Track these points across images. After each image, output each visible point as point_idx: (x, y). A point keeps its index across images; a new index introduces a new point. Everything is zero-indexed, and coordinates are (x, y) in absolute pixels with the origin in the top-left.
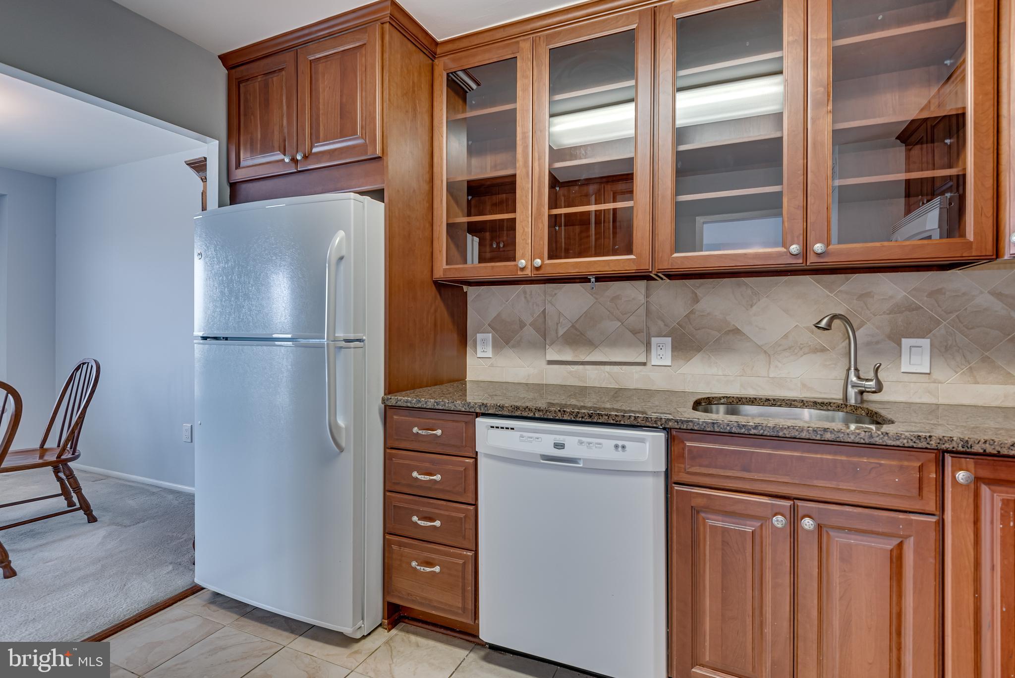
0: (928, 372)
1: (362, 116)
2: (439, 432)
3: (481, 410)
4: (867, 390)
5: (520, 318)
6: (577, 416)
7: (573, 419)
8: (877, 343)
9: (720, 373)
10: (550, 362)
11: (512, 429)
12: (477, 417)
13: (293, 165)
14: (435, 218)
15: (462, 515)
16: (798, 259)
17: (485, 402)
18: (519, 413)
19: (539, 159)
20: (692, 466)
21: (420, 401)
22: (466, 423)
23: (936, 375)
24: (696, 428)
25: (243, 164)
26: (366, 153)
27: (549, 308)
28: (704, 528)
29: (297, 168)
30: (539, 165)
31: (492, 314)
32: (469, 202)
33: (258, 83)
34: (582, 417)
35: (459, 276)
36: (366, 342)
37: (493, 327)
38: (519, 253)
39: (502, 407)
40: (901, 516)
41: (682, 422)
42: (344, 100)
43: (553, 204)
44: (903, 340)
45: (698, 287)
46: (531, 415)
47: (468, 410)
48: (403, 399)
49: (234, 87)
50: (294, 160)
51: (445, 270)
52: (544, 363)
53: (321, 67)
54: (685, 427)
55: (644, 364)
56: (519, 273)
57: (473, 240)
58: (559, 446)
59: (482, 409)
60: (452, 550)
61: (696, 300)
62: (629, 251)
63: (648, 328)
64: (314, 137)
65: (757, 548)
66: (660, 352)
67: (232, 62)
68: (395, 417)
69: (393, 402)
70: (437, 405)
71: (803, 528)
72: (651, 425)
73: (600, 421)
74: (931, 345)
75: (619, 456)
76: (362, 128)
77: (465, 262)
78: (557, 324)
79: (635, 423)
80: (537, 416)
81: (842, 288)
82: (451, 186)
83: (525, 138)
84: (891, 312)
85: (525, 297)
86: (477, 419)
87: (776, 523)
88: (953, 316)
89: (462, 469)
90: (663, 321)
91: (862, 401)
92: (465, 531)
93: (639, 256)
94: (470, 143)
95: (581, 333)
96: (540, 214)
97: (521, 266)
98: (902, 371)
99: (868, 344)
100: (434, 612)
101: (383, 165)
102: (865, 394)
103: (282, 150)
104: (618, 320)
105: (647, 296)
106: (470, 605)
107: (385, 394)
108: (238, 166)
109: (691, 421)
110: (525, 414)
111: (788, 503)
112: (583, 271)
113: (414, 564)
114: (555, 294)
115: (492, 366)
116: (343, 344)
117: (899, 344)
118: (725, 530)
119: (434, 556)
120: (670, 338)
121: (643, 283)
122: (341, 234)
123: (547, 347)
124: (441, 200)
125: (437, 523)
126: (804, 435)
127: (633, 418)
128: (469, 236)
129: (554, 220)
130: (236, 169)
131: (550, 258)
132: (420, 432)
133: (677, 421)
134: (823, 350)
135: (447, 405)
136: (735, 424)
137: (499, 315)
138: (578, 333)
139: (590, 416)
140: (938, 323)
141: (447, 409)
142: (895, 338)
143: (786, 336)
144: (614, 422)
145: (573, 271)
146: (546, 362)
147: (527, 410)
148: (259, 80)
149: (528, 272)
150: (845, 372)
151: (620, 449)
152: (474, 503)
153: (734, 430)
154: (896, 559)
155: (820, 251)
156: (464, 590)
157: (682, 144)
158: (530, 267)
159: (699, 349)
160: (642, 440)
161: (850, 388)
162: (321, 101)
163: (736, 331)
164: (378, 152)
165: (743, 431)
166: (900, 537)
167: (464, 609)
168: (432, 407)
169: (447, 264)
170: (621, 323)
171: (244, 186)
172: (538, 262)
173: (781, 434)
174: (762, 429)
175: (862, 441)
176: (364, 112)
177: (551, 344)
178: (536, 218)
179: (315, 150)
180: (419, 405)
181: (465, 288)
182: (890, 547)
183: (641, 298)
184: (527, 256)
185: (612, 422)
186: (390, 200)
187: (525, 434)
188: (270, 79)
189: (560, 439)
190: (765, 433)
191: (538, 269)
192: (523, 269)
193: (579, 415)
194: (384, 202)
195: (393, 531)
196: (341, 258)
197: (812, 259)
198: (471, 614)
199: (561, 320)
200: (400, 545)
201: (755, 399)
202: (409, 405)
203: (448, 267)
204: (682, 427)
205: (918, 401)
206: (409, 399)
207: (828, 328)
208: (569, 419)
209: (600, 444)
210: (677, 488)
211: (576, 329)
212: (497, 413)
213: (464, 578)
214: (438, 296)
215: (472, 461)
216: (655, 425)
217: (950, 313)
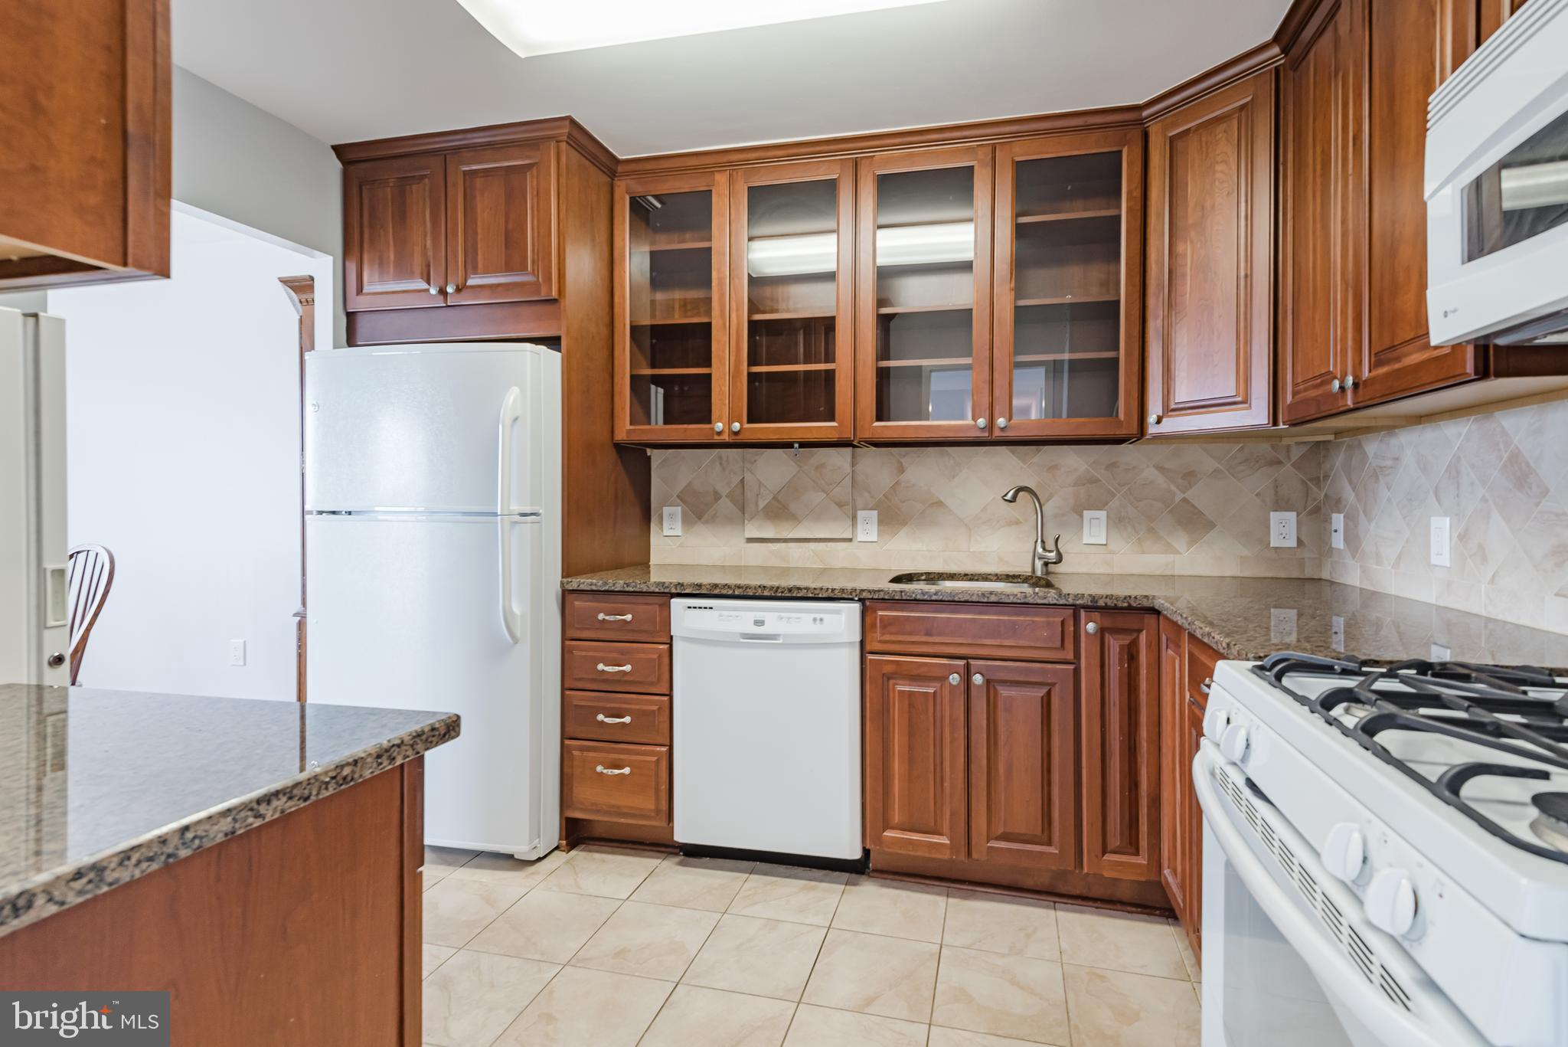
0: (1105, 543)
1: (533, 250)
2: (629, 617)
3: (676, 589)
4: (1050, 561)
5: (714, 489)
6: (776, 591)
7: (773, 594)
8: (1063, 515)
9: (925, 549)
10: (750, 540)
11: (711, 608)
12: (671, 598)
13: (442, 297)
14: (616, 369)
15: (655, 708)
16: (985, 432)
17: (681, 582)
18: (718, 590)
19: (737, 310)
20: (883, 634)
21: (606, 583)
22: (660, 605)
23: (1112, 546)
24: (886, 597)
25: (367, 289)
26: (538, 292)
27: (748, 477)
28: (894, 693)
29: (446, 300)
30: (738, 317)
31: (682, 484)
32: (653, 346)
33: (389, 189)
34: (782, 592)
35: (645, 439)
36: (543, 515)
37: (682, 498)
38: (715, 412)
39: (700, 586)
40: (1050, 666)
41: (875, 591)
42: (510, 227)
43: (753, 360)
44: (1085, 512)
45: (904, 456)
46: (730, 592)
47: (662, 590)
48: (585, 582)
49: (355, 190)
50: (443, 292)
51: (629, 431)
52: (743, 541)
53: (479, 182)
54: (876, 597)
55: (850, 540)
56: (716, 437)
57: (657, 392)
58: (759, 623)
59: (678, 589)
60: (644, 748)
61: (901, 470)
62: (832, 419)
63: (853, 500)
64: (469, 267)
65: (938, 708)
66: (866, 526)
67: (351, 156)
68: (577, 603)
69: (574, 585)
70: (627, 586)
71: (974, 684)
72: (846, 597)
73: (799, 595)
74: (1108, 517)
75: (816, 629)
76: (533, 262)
77: (649, 423)
78: (757, 495)
79: (832, 595)
80: (736, 593)
81: (1035, 460)
82: (635, 330)
83: (721, 284)
84: (1075, 484)
85: (721, 464)
86: (672, 600)
87: (951, 681)
88: (1125, 489)
89: (655, 656)
90: (869, 492)
91: (1048, 573)
92: (658, 725)
93: (841, 423)
94: (654, 274)
95: (784, 506)
96: (738, 371)
97: (717, 430)
98: (1084, 542)
99: (1056, 516)
100: (622, 820)
101: (559, 308)
102: (1050, 565)
103: (425, 278)
104: (824, 491)
105: (853, 465)
106: (664, 806)
107: (562, 578)
108: (360, 290)
109: (882, 591)
110: (724, 592)
111: (962, 663)
112: (785, 437)
113: (599, 769)
114: (755, 461)
115: (681, 545)
116: (518, 518)
117: (1082, 516)
118: (911, 693)
119: (622, 757)
120: (876, 512)
121: (848, 451)
122: (514, 391)
123: (746, 522)
124: (624, 349)
125: (627, 719)
126: (975, 598)
127: (830, 591)
128: (653, 387)
129: (752, 377)
130: (357, 294)
131: (749, 421)
132: (607, 618)
133: (870, 591)
134: (1017, 523)
135: (638, 586)
136: (920, 592)
137: (689, 484)
138: (781, 506)
139: (790, 590)
140: (1114, 495)
141: (638, 590)
142: (1079, 510)
143: (984, 509)
144: (813, 595)
145: (774, 438)
146: (745, 540)
147: (726, 587)
148: (391, 184)
149: (726, 437)
150: (1033, 544)
151: (818, 622)
152: (668, 693)
153: (918, 597)
154: (1046, 702)
155: (1002, 426)
156: (657, 790)
157: (886, 307)
158: (727, 431)
159: (904, 523)
160: (838, 612)
161: (1037, 561)
162: (479, 223)
163: (940, 504)
164: (554, 294)
165: (926, 597)
166: (1048, 684)
167: (658, 811)
168: (622, 589)
169: (631, 424)
170: (825, 495)
171: (367, 317)
172: (736, 426)
173: (956, 599)
174: (941, 595)
175: (1019, 601)
176: (536, 244)
177: (751, 518)
178: (734, 375)
179: (470, 282)
180: (606, 588)
181: (649, 452)
182: (1042, 695)
183: (848, 468)
184: (724, 418)
185: (811, 595)
186: (568, 351)
187: (724, 613)
188: (408, 187)
189: (759, 616)
190: (944, 599)
191: (736, 433)
192: (719, 433)
193: (779, 590)
194: (560, 351)
195: (573, 735)
196: (516, 419)
197: (997, 433)
198: (664, 816)
199: (762, 490)
200: (582, 749)
201: (955, 574)
202: (594, 588)
203: (632, 427)
204: (875, 597)
205: (1097, 571)
206: (594, 581)
207: (1014, 500)
208: (769, 594)
209: (799, 618)
210: (870, 657)
211: (778, 501)
212: (694, 592)
213: (657, 776)
214: (619, 463)
215: (666, 647)
216: (850, 597)
217: (1123, 485)
